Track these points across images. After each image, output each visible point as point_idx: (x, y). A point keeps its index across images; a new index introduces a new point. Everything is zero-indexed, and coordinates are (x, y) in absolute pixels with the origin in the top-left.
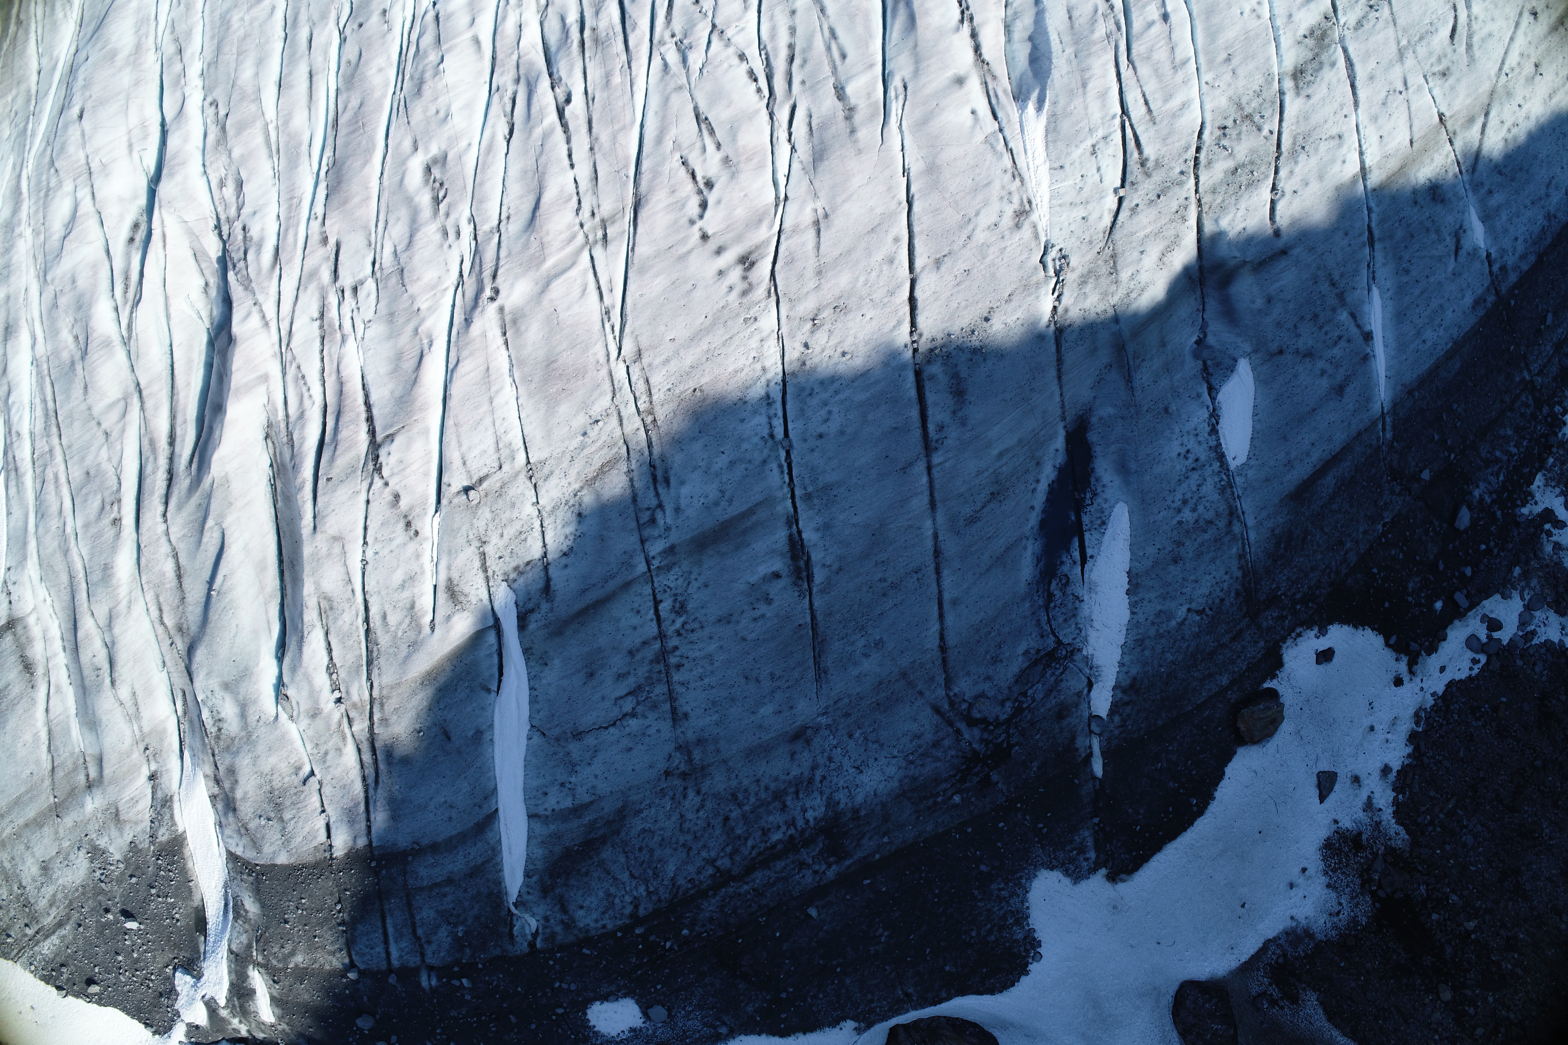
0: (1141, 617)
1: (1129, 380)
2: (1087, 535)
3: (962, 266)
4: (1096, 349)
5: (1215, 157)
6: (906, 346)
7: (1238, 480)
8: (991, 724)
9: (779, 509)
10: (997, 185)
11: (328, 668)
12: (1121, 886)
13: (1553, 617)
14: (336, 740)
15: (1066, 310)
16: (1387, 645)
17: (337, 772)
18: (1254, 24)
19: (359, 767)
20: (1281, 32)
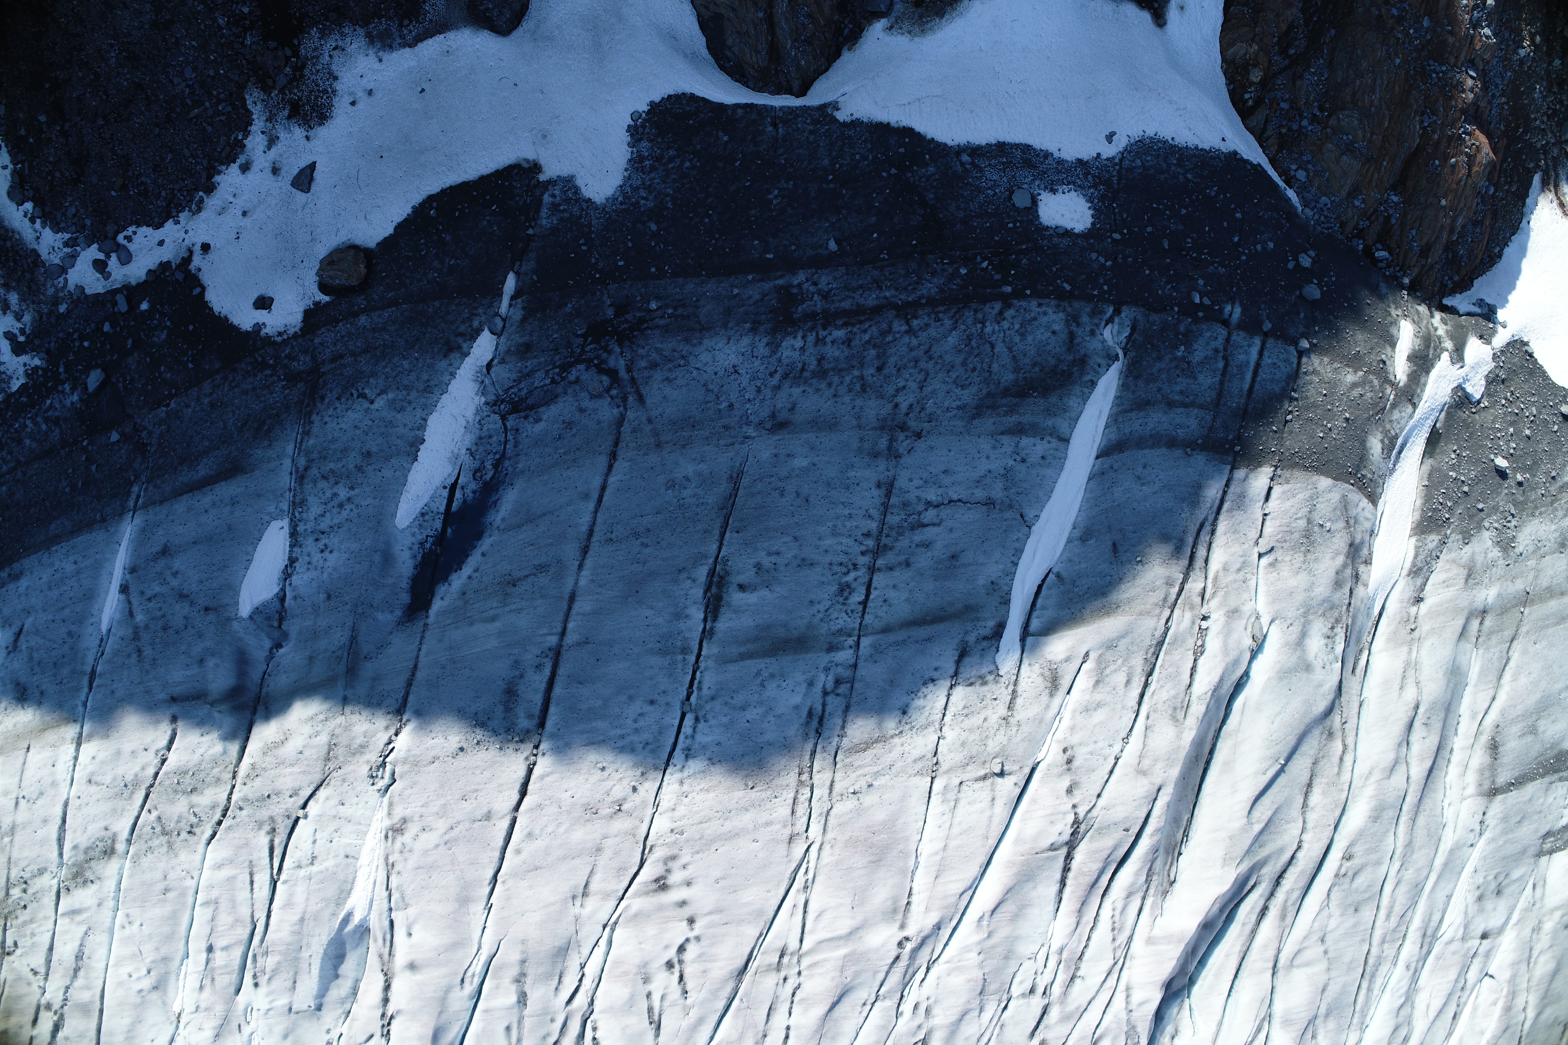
0: (419, 413)
1: (353, 639)
2: (442, 509)
3: (467, 806)
4: (374, 679)
5: (207, 810)
6: (544, 754)
7: (285, 506)
8: (595, 365)
9: (715, 650)
10: (411, 864)
11: (1202, 653)
12: (531, 156)
13: (44, 252)
14: (1224, 580)
15: (387, 728)
16: (203, 288)
17: (1237, 549)
18: (134, 912)
19: (1213, 545)
20: (112, 894)
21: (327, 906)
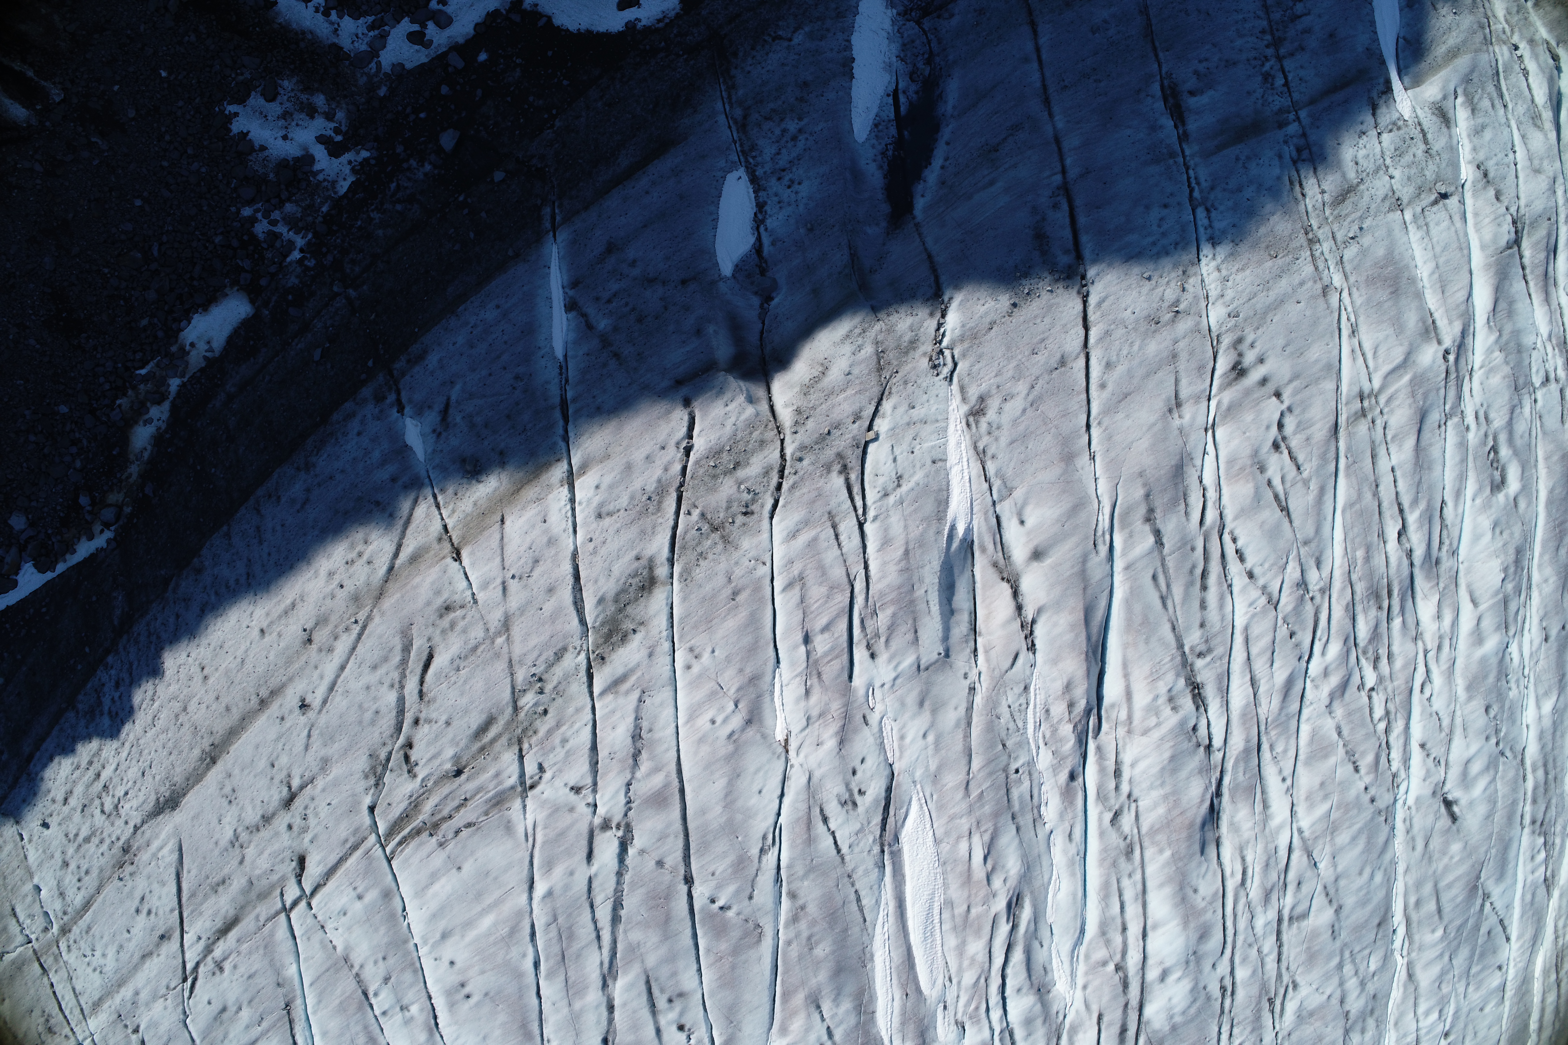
0: (840, 37)
1: (853, 256)
2: (892, 116)
3: (1040, 358)
4: (892, 284)
5: (759, 480)
6: (1093, 282)
7: (735, 158)
9: (1196, 148)
10: (1004, 441)
11: (1528, 74)
13: (345, 43)
15: (932, 314)
16: (549, 18)
18: (698, 640)
20: (665, 634)
21: (929, 526)
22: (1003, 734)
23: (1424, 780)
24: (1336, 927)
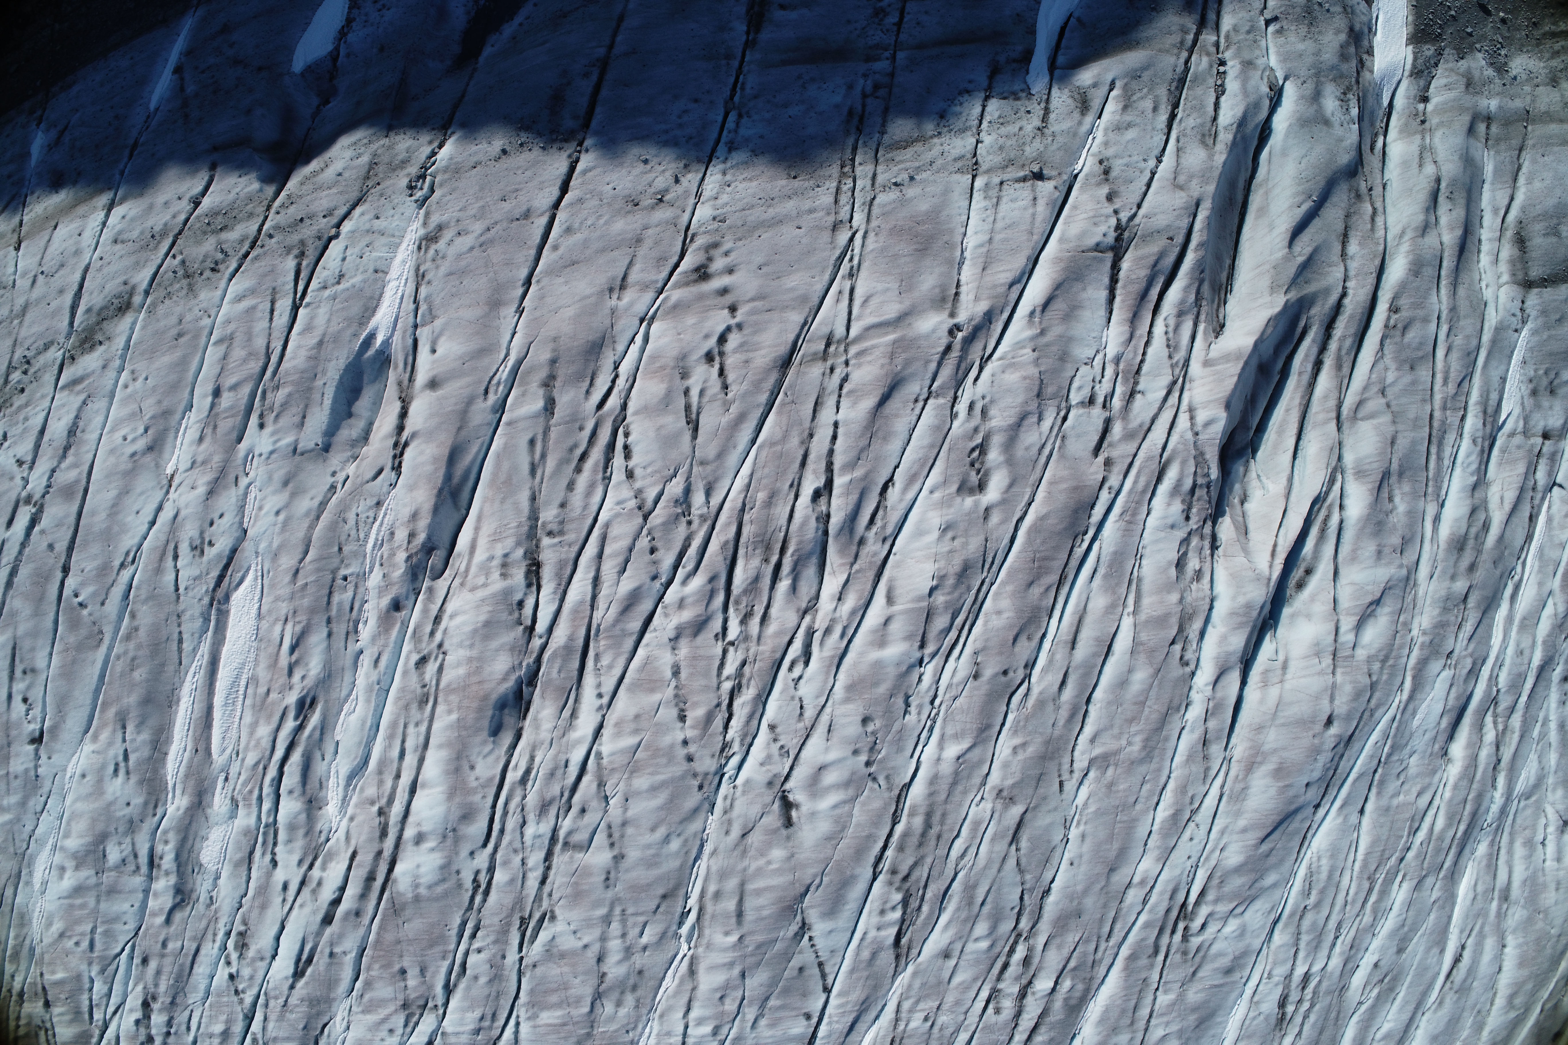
1: (403, 80)
3: (506, 206)
4: (420, 110)
5: (235, 245)
6: (587, 151)
9: (758, 56)
10: (443, 270)
11: (1223, 93)
14: (1235, 38)
17: (1243, 14)
19: (1222, 13)
20: (119, 353)
21: (349, 326)
22: (343, 538)
23: (762, 764)
24: (612, 875)
